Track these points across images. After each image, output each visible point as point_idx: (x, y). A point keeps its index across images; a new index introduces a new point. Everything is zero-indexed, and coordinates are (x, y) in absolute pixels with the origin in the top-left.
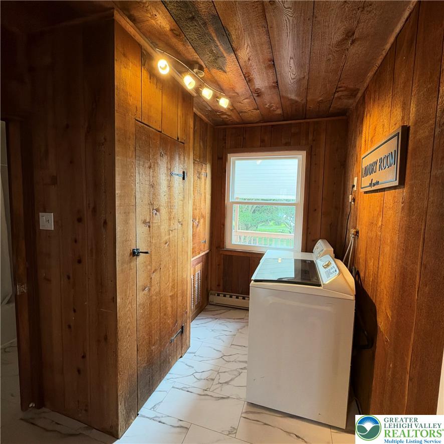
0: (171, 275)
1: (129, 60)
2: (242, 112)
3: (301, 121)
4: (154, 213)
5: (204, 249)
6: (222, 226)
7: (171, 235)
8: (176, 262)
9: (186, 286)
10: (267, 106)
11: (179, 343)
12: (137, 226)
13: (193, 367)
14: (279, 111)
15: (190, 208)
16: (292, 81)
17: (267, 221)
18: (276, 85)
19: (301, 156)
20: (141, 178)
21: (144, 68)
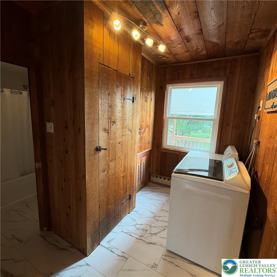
0: (123, 164)
1: (94, 22)
2: (176, 55)
3: (222, 59)
4: (112, 124)
5: (148, 147)
6: (161, 133)
7: (123, 138)
8: (127, 155)
9: (133, 171)
10: (194, 49)
11: (128, 205)
12: (100, 132)
13: (135, 221)
14: (204, 52)
15: (137, 121)
16: (213, 28)
17: (196, 130)
18: (201, 32)
19: (220, 85)
20: (102, 101)
21: (105, 27)
